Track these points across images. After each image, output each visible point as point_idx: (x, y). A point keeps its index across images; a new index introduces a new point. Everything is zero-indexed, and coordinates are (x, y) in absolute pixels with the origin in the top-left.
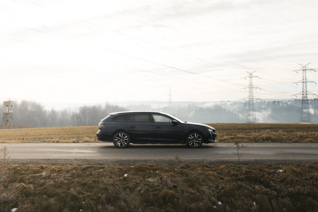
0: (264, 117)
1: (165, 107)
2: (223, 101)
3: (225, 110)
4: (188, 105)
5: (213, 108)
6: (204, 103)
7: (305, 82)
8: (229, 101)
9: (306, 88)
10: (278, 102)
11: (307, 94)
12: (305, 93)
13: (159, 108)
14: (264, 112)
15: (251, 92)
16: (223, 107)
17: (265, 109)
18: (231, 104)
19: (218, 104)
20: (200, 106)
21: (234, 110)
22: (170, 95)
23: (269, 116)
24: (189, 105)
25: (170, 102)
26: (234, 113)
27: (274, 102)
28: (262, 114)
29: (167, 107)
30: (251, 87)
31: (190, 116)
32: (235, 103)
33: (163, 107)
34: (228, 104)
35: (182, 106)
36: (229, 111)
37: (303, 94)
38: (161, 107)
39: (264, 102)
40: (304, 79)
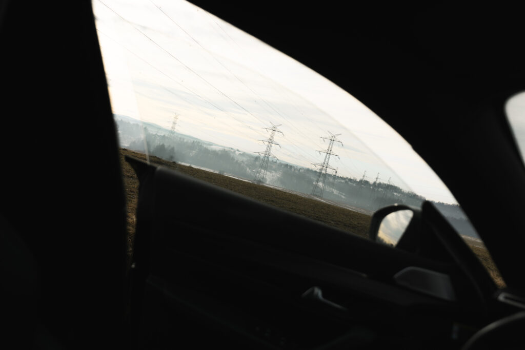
0: (273, 179)
1: (164, 136)
2: (232, 149)
3: (233, 159)
4: (192, 142)
5: (220, 153)
6: (210, 144)
7: (329, 153)
8: (238, 150)
9: (328, 160)
10: (291, 167)
11: (327, 167)
12: (325, 165)
13: (156, 134)
14: (274, 173)
15: (269, 147)
16: (232, 155)
17: (275, 171)
18: (240, 154)
19: (226, 149)
20: (205, 146)
21: (242, 161)
22: (174, 123)
23: (278, 179)
24: (194, 142)
25: (172, 132)
26: (242, 164)
27: (287, 165)
28: (271, 175)
29: (166, 136)
30: (271, 141)
31: (191, 154)
32: (244, 154)
33: (162, 135)
34: (237, 153)
35: (185, 141)
36: (237, 161)
37: (323, 166)
38: (159, 134)
39: (276, 162)
40: (330, 150)
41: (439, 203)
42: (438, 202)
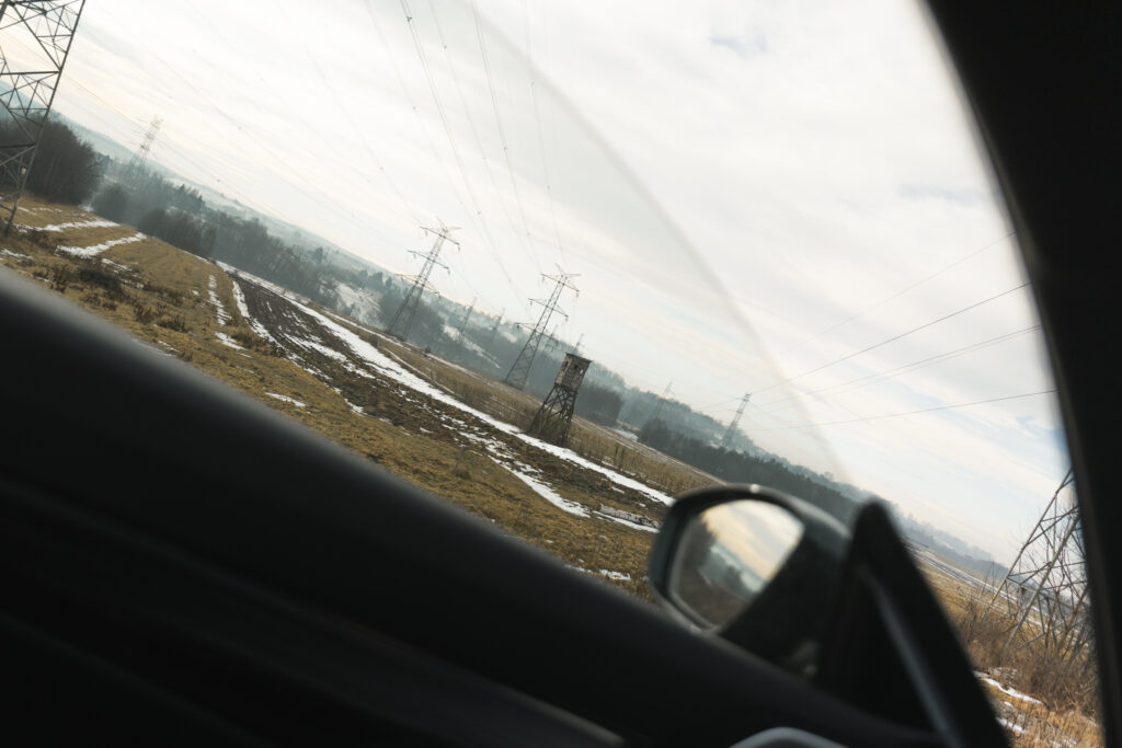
41: (648, 393)
42: (646, 391)
